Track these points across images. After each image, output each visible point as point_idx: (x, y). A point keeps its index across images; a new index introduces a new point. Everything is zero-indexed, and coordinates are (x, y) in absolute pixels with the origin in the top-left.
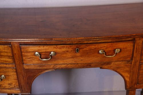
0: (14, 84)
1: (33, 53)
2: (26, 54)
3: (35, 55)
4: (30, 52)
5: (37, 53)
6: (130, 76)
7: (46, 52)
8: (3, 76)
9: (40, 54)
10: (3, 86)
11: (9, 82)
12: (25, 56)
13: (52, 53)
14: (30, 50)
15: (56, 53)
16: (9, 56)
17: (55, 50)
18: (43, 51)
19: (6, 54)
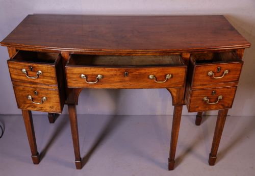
0: (55, 107)
1: (79, 76)
2: (71, 76)
3: (80, 77)
4: (75, 74)
5: (83, 75)
6: (177, 91)
7: (92, 75)
8: (44, 98)
9: (86, 76)
10: (44, 108)
11: (51, 105)
12: (70, 78)
13: (99, 76)
14: (76, 72)
15: (103, 76)
16: (52, 77)
17: (102, 73)
18: (89, 73)
19: (49, 75)
